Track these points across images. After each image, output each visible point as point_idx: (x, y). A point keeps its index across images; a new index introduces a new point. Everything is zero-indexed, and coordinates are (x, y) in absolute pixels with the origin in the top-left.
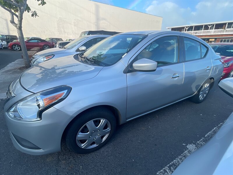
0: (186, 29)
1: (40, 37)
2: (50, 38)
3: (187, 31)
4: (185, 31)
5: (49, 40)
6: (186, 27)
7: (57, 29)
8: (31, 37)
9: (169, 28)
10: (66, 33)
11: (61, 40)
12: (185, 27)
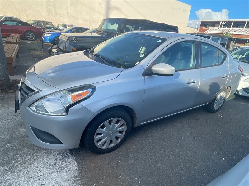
0: (222, 25)
1: (19, 18)
2: (34, 19)
3: (223, 27)
4: (221, 26)
5: (32, 22)
6: (223, 22)
7: (45, 8)
8: (5, 16)
9: (198, 21)
10: (58, 15)
11: (50, 24)
12: (220, 22)
